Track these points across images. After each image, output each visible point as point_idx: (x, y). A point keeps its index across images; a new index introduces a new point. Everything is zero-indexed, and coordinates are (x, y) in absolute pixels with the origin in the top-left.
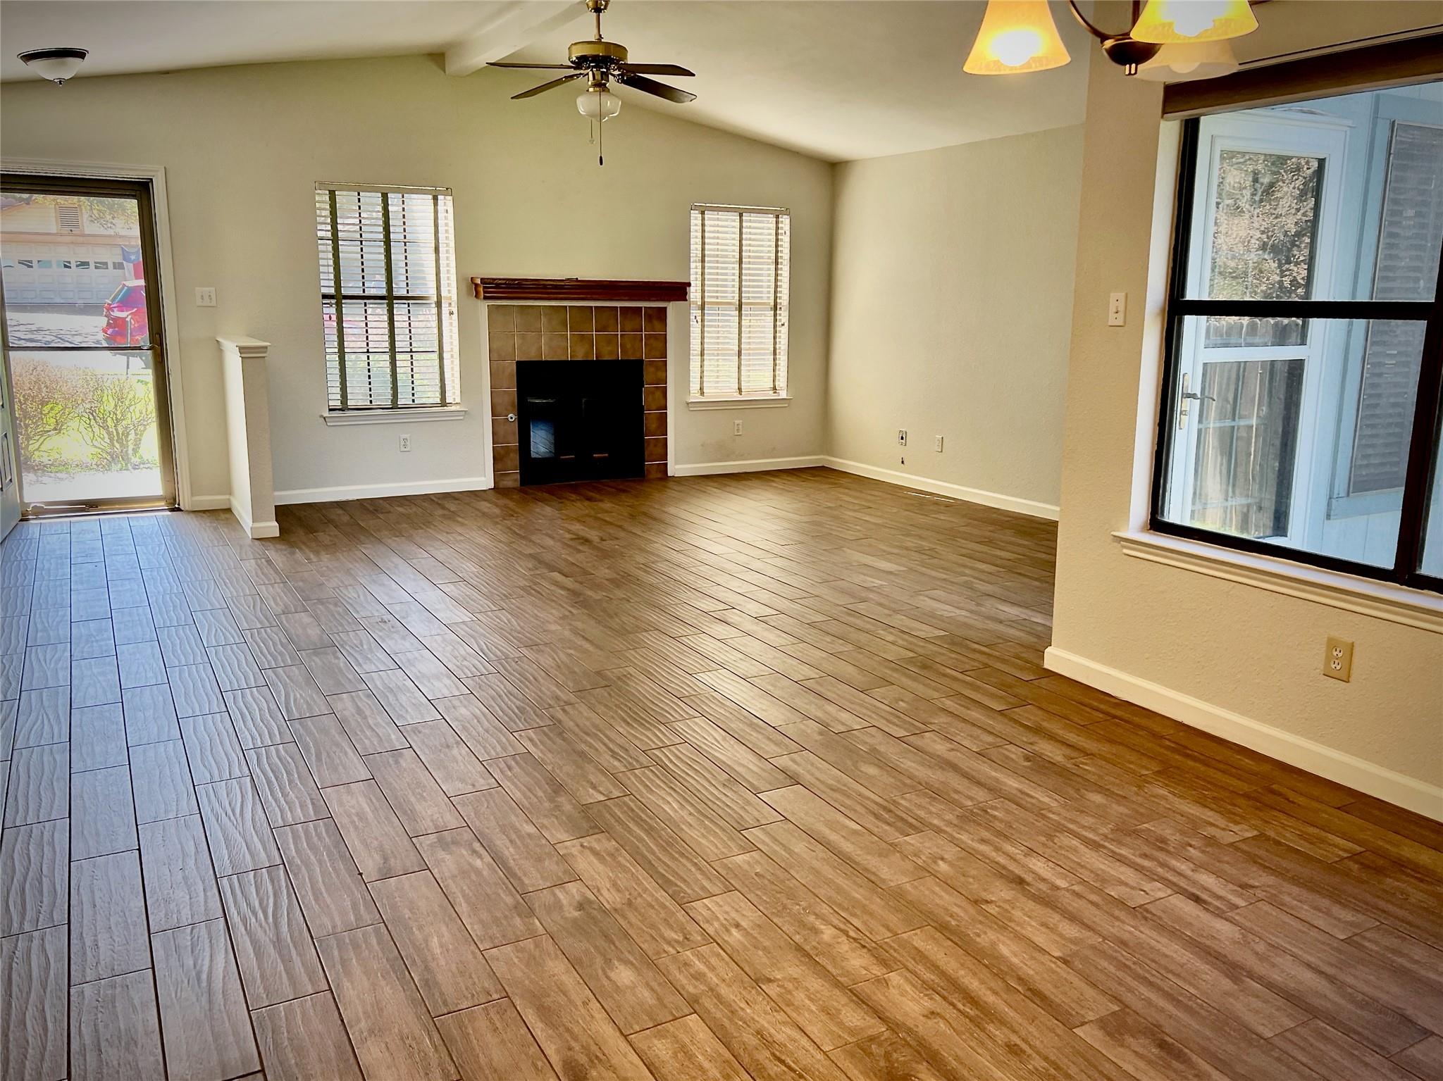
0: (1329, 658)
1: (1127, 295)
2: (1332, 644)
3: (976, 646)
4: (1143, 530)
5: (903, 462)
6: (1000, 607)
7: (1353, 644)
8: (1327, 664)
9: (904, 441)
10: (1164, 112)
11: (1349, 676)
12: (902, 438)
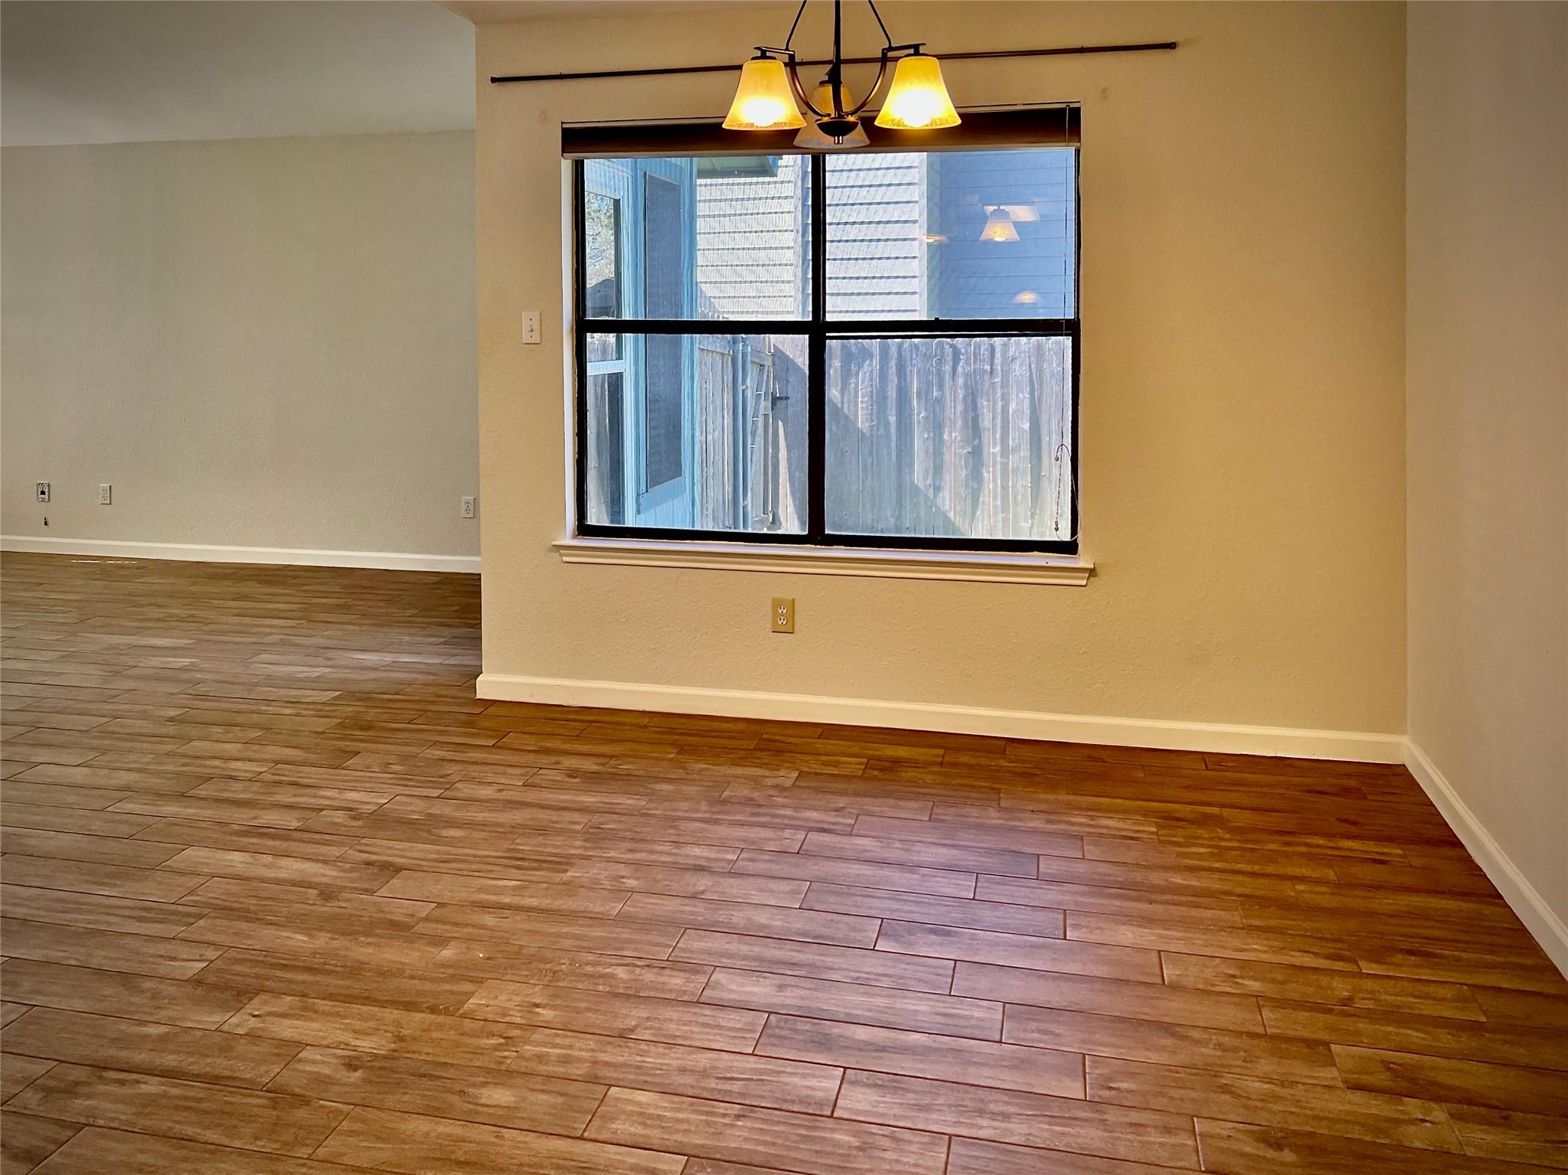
0: (775, 615)
1: (541, 314)
2: (777, 603)
3: (387, 696)
4: (575, 537)
5: (46, 524)
6: (355, 656)
7: (793, 600)
8: (774, 621)
9: (46, 496)
10: (563, 152)
11: (793, 628)
12: (43, 493)
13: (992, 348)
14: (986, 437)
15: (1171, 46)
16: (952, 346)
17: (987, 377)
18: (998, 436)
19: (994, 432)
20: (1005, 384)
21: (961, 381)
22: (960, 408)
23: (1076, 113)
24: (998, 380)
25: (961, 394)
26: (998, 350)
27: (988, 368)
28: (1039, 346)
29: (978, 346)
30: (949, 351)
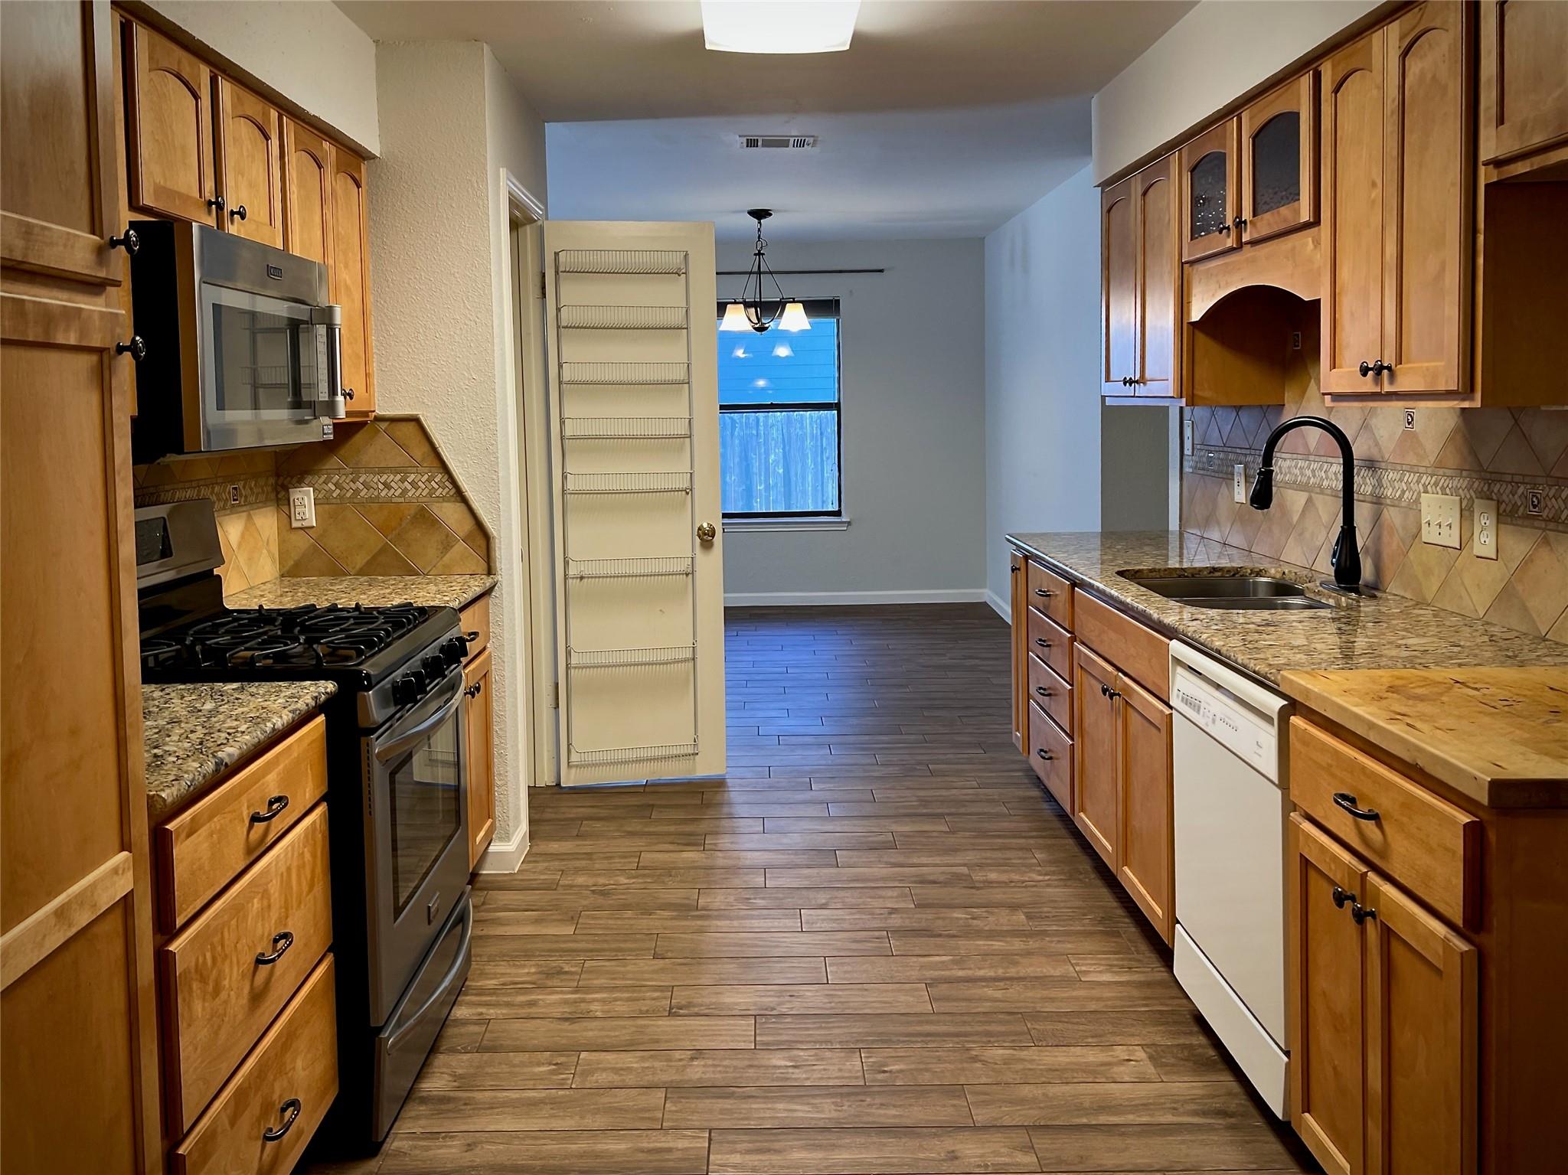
13: (758, 419)
14: (756, 478)
15: (881, 271)
16: (731, 418)
17: (754, 438)
18: (762, 478)
19: (760, 475)
20: (766, 442)
21: (737, 442)
22: (737, 460)
23: (838, 302)
24: (762, 440)
25: (737, 449)
26: (761, 420)
27: (754, 432)
28: (788, 417)
29: (748, 418)
30: (728, 421)
